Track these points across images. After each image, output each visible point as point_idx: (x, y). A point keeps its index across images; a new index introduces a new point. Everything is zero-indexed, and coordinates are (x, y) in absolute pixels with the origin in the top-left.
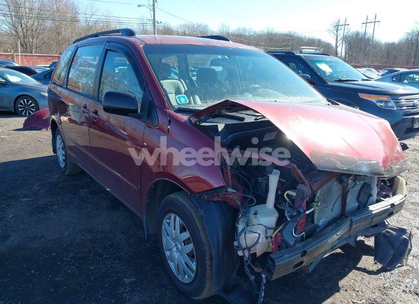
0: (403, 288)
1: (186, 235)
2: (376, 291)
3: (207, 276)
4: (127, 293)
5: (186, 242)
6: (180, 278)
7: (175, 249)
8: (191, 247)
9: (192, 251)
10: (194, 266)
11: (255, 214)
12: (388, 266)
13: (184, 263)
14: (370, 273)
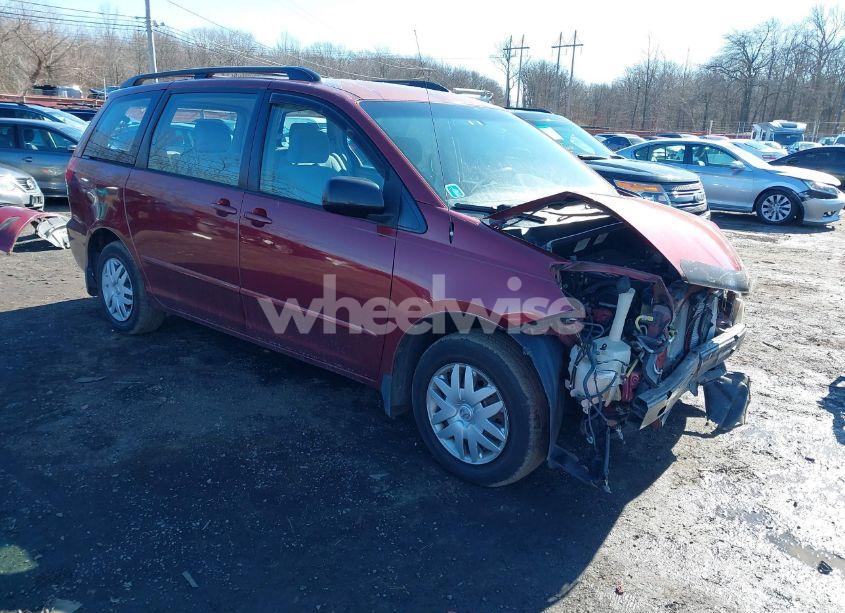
0: (751, 448)
1: (489, 390)
2: (721, 455)
3: (531, 443)
4: (387, 491)
5: (487, 402)
6: (467, 460)
7: (458, 416)
8: (498, 406)
9: (500, 413)
10: (502, 434)
11: (603, 348)
12: (724, 426)
13: (480, 433)
14: (705, 436)
